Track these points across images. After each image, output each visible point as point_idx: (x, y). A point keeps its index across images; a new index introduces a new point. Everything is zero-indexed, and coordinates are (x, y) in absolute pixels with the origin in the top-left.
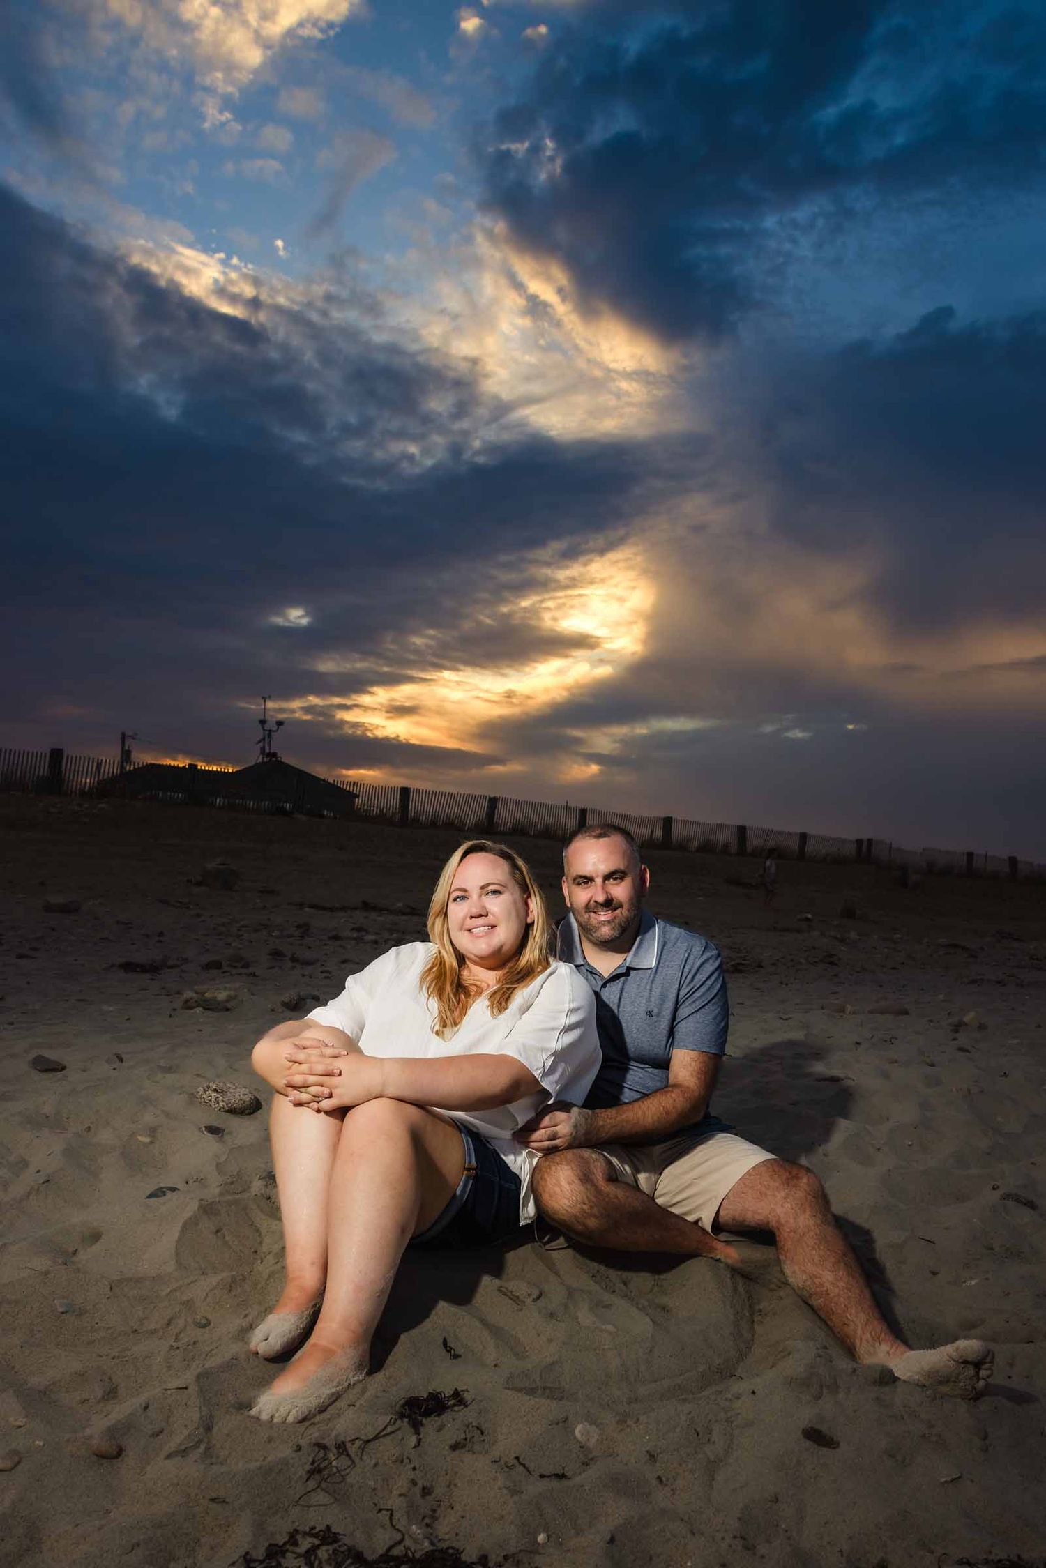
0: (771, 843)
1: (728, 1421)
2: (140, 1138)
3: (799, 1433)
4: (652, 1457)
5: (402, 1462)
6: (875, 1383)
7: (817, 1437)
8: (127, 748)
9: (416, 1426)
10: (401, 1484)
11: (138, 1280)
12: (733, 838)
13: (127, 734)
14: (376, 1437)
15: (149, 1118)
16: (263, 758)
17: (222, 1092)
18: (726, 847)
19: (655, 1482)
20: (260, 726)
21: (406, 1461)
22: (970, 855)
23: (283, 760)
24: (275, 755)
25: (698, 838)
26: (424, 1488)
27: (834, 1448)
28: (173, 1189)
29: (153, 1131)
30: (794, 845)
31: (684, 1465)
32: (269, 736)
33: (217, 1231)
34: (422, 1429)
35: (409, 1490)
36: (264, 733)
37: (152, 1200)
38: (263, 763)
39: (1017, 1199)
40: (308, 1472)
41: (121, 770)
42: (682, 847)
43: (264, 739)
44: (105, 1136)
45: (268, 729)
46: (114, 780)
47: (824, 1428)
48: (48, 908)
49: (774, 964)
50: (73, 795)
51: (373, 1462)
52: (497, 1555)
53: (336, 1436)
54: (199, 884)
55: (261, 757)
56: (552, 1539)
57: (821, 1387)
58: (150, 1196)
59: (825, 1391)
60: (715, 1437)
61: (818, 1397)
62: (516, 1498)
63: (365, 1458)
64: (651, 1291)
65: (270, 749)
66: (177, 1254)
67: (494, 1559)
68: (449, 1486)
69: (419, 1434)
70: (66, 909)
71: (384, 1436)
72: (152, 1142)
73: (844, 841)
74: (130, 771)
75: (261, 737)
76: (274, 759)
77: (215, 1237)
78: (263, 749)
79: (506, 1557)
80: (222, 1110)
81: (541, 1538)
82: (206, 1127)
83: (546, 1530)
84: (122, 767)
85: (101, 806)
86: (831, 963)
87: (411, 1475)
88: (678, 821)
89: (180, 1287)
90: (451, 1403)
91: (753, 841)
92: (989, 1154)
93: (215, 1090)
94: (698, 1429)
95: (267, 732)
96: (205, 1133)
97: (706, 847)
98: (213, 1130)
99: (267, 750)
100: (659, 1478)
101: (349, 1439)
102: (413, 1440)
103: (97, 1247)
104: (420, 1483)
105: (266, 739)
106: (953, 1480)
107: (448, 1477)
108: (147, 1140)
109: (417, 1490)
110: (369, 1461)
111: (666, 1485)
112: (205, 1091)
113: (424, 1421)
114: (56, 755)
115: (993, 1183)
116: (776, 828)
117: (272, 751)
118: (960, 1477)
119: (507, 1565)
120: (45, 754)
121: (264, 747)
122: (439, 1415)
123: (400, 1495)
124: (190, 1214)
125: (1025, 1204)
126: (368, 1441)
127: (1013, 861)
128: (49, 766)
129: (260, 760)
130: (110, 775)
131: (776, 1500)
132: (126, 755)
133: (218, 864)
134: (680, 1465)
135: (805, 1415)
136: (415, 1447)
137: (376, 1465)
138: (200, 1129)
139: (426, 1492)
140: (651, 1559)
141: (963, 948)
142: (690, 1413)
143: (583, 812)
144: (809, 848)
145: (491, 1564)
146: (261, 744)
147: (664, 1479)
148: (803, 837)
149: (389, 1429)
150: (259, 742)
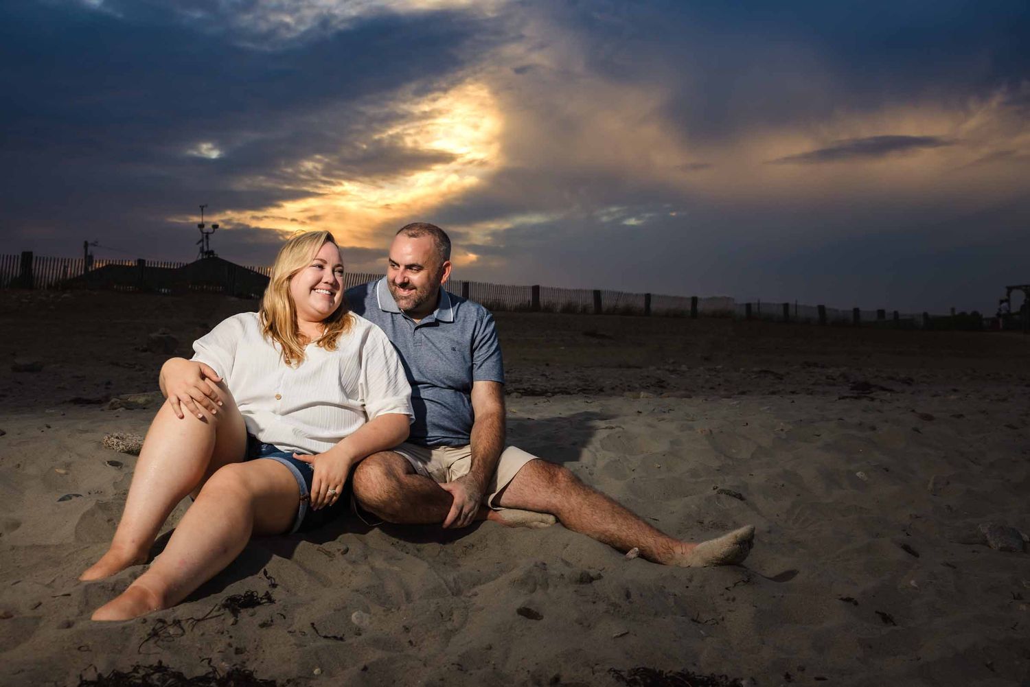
0: (621, 304)
1: (466, 608)
2: (57, 470)
3: (515, 610)
4: (407, 629)
5: (222, 633)
6: (576, 582)
7: (527, 613)
8: (89, 253)
9: (235, 612)
10: (221, 645)
11: (46, 547)
12: (590, 301)
13: (89, 242)
14: (203, 619)
15: (65, 458)
16: (203, 255)
17: (123, 439)
18: (585, 310)
19: (407, 644)
20: (199, 229)
21: (225, 633)
22: (786, 306)
23: (219, 256)
24: (212, 252)
25: (562, 301)
26: (237, 649)
27: (540, 620)
28: (77, 496)
29: (68, 466)
30: (641, 304)
31: (429, 634)
32: (207, 237)
33: (109, 521)
34: (239, 614)
35: (226, 649)
36: (203, 236)
37: (61, 502)
38: (203, 259)
39: (728, 493)
40: (149, 635)
41: (85, 271)
42: (549, 309)
43: (202, 240)
44: (31, 470)
45: (205, 234)
46: (78, 279)
47: (532, 608)
48: (16, 369)
49: (613, 389)
50: (42, 289)
51: (201, 632)
52: (283, 680)
53: (175, 617)
54: (145, 351)
55: (201, 255)
56: (324, 673)
57: (535, 584)
58: (60, 500)
59: (538, 587)
60: (455, 617)
61: (533, 591)
62: (300, 649)
63: (195, 630)
64: (438, 555)
65: (208, 248)
66: (76, 532)
67: (279, 682)
68: (256, 649)
69: (237, 617)
70: (31, 369)
71: (211, 618)
72: (66, 474)
73: (682, 299)
74: (92, 271)
75: (200, 238)
76: (211, 256)
77: (107, 524)
78: (202, 249)
79: (288, 681)
80: (123, 451)
81: (316, 671)
82: (108, 462)
83: (321, 666)
84: (86, 269)
85: (65, 295)
86: (662, 387)
87: (228, 640)
88: (544, 288)
89: (77, 551)
90: (264, 601)
91: (606, 303)
92: (718, 470)
93: (117, 438)
94: (443, 613)
95: (205, 235)
96: (108, 465)
97: (569, 309)
98: (113, 464)
99: (205, 249)
100: (410, 642)
101: (184, 618)
102: (232, 620)
103: (17, 532)
104: (235, 646)
105: (205, 240)
106: (622, 635)
107: (256, 643)
108: (63, 472)
109: (232, 650)
110: (197, 632)
111: (415, 646)
112: (109, 438)
113: (241, 611)
114: (27, 257)
115: (714, 485)
116: (625, 290)
117: (210, 249)
118: (627, 633)
119: (289, 685)
120: (18, 256)
121: (203, 247)
122: (253, 608)
123: (219, 652)
124: (89, 508)
125: (735, 496)
126: (199, 620)
127: (822, 309)
128: (22, 265)
129: (200, 258)
130: (76, 276)
131: (490, 648)
132: (89, 260)
133: (161, 334)
134: (426, 633)
135: (520, 602)
136: (233, 624)
137: (203, 634)
138: (104, 463)
139: (238, 651)
140: (394, 681)
141: (772, 373)
142: (438, 603)
143: (466, 285)
144: (653, 306)
145: (278, 685)
146: (201, 244)
147: (414, 643)
148: (648, 297)
149: (214, 614)
150: (200, 242)
